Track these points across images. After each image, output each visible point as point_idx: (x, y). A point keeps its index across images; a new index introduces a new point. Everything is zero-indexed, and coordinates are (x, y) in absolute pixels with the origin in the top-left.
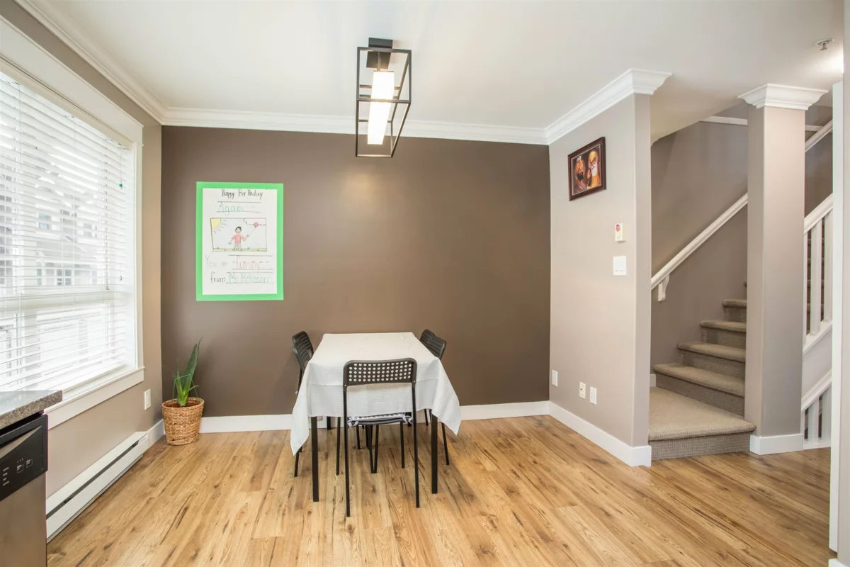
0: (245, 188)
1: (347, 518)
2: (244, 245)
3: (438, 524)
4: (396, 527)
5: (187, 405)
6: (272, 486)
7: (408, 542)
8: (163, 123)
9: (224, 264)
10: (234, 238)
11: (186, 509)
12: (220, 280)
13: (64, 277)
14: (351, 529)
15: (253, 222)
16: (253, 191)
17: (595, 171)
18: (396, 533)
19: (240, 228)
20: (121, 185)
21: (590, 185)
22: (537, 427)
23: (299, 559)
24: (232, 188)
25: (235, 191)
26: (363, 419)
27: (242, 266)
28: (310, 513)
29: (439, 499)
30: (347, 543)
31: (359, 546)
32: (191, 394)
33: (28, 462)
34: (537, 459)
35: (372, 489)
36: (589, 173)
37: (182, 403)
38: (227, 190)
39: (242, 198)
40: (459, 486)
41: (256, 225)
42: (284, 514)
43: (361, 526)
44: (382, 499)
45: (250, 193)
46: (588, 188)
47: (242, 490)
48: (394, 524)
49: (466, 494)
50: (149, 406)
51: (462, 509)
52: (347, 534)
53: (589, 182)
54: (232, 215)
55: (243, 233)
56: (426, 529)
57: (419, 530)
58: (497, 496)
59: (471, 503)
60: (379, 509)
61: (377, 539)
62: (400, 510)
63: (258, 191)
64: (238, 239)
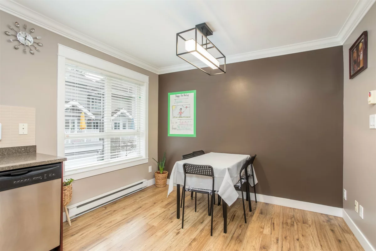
0: (183, 93)
1: (182, 229)
2: (183, 115)
3: (212, 246)
4: (194, 240)
5: (163, 173)
6: (170, 209)
7: (192, 247)
8: (159, 74)
9: (176, 123)
10: (180, 113)
11: (141, 207)
12: (175, 129)
13: (117, 127)
14: (178, 233)
15: (185, 106)
16: (185, 94)
17: (361, 57)
18: (192, 242)
19: (181, 109)
20: (140, 97)
21: (359, 67)
22: (324, 222)
23: (152, 236)
24: (179, 94)
25: (180, 95)
26: (194, 189)
27: (182, 123)
28: (172, 222)
29: (224, 236)
30: (172, 237)
31: (174, 241)
32: (164, 170)
33: (54, 174)
34: (301, 238)
35: (202, 221)
36: (359, 58)
37: (161, 173)
38: (177, 95)
39: (182, 98)
40: (240, 235)
41: (186, 107)
42: (164, 219)
43: (183, 234)
44: (201, 227)
45: (185, 95)
46: (359, 69)
47: (160, 207)
48: (195, 238)
49: (239, 239)
50: (151, 171)
51: (229, 245)
52: (175, 234)
53: (359, 64)
54: (179, 104)
55: (182, 111)
56: (205, 245)
57: (201, 245)
58: (254, 247)
59: (237, 245)
60: (196, 230)
61: (183, 241)
62: (203, 234)
63: (187, 94)
64: (181, 113)
